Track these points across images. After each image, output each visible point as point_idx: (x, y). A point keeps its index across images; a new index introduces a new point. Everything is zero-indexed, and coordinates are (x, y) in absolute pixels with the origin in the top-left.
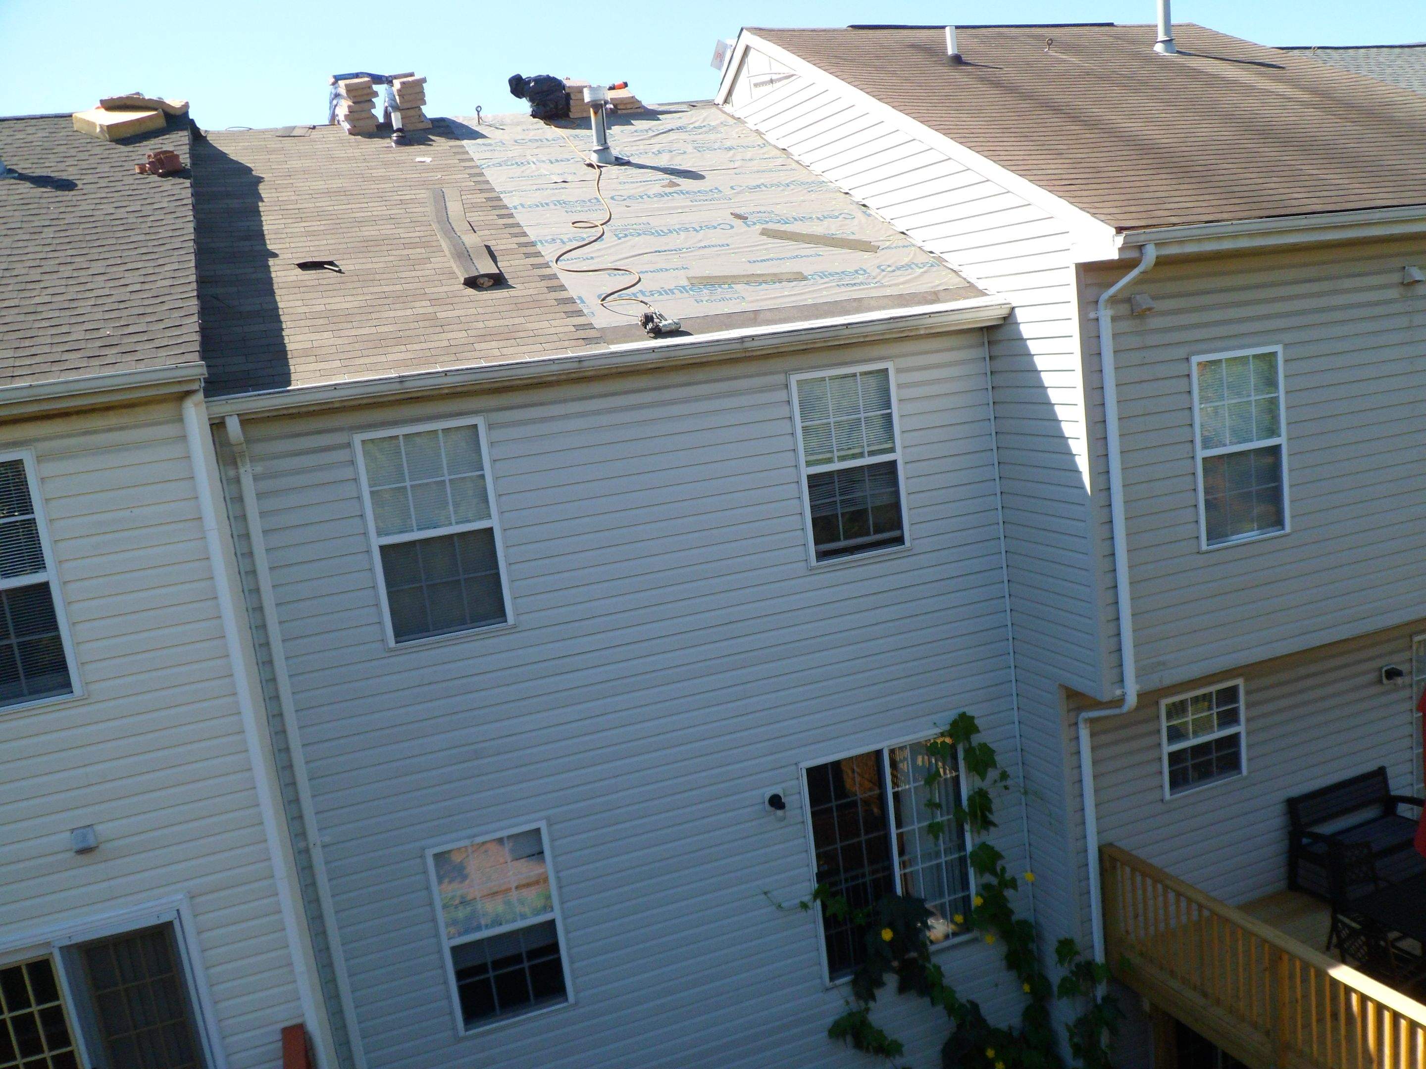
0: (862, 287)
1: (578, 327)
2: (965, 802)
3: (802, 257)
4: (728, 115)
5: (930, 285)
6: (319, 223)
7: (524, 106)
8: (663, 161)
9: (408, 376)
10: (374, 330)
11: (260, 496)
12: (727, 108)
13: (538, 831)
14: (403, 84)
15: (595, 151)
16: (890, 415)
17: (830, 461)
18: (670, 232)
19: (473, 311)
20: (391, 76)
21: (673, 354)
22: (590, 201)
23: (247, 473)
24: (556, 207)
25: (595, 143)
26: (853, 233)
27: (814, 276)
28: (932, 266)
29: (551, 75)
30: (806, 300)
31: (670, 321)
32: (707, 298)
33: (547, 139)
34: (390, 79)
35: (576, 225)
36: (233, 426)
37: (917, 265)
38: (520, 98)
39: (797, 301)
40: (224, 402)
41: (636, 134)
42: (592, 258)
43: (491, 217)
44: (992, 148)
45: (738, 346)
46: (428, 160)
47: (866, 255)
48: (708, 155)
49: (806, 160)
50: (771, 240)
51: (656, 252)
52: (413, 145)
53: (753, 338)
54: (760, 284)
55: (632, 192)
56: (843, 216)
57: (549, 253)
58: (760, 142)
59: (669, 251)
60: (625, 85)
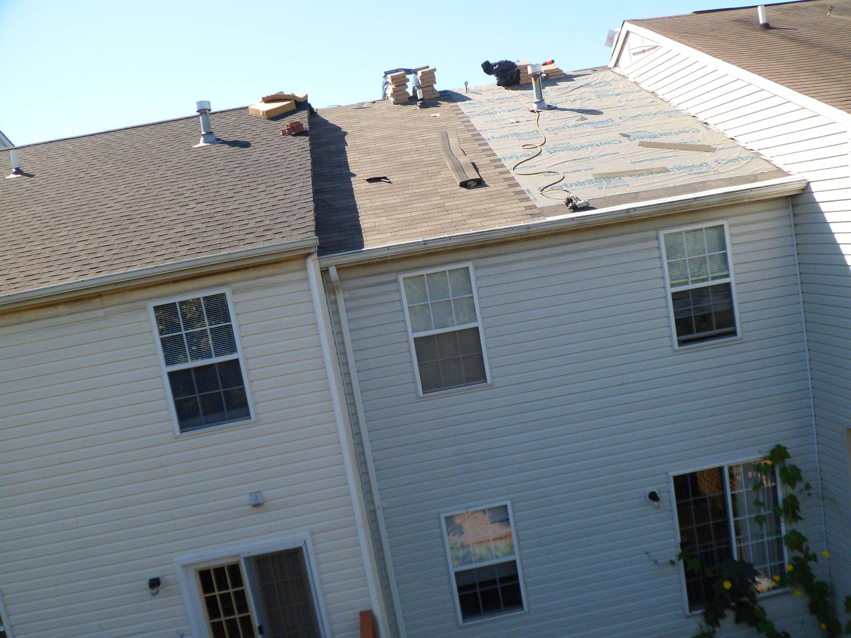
0: (705, 174)
1: (527, 208)
2: (781, 503)
3: (665, 157)
4: (617, 74)
5: (750, 171)
6: (378, 156)
7: (493, 79)
8: (577, 105)
9: (429, 240)
10: (409, 215)
11: (348, 310)
12: (616, 70)
13: (506, 506)
14: (423, 73)
15: (535, 103)
16: (725, 255)
17: (686, 283)
18: (582, 147)
19: (465, 201)
21: (585, 221)
22: (533, 132)
23: (340, 298)
24: (513, 137)
25: (535, 98)
26: (699, 141)
27: (674, 169)
28: (752, 158)
29: (508, 60)
30: (669, 184)
31: (583, 201)
32: (605, 186)
33: (507, 98)
34: (416, 71)
35: (525, 147)
36: (333, 272)
37: (742, 158)
38: (490, 75)
39: (663, 185)
40: (328, 259)
41: (560, 90)
42: (535, 166)
43: (475, 146)
44: (791, 81)
45: (625, 214)
46: (438, 115)
47: (708, 154)
48: (605, 99)
49: (667, 98)
50: (646, 149)
51: (573, 160)
52: (429, 107)
53: (635, 209)
54: (639, 176)
55: (557, 126)
56: (692, 130)
57: (509, 164)
58: (638, 89)
59: (582, 159)
60: (553, 62)
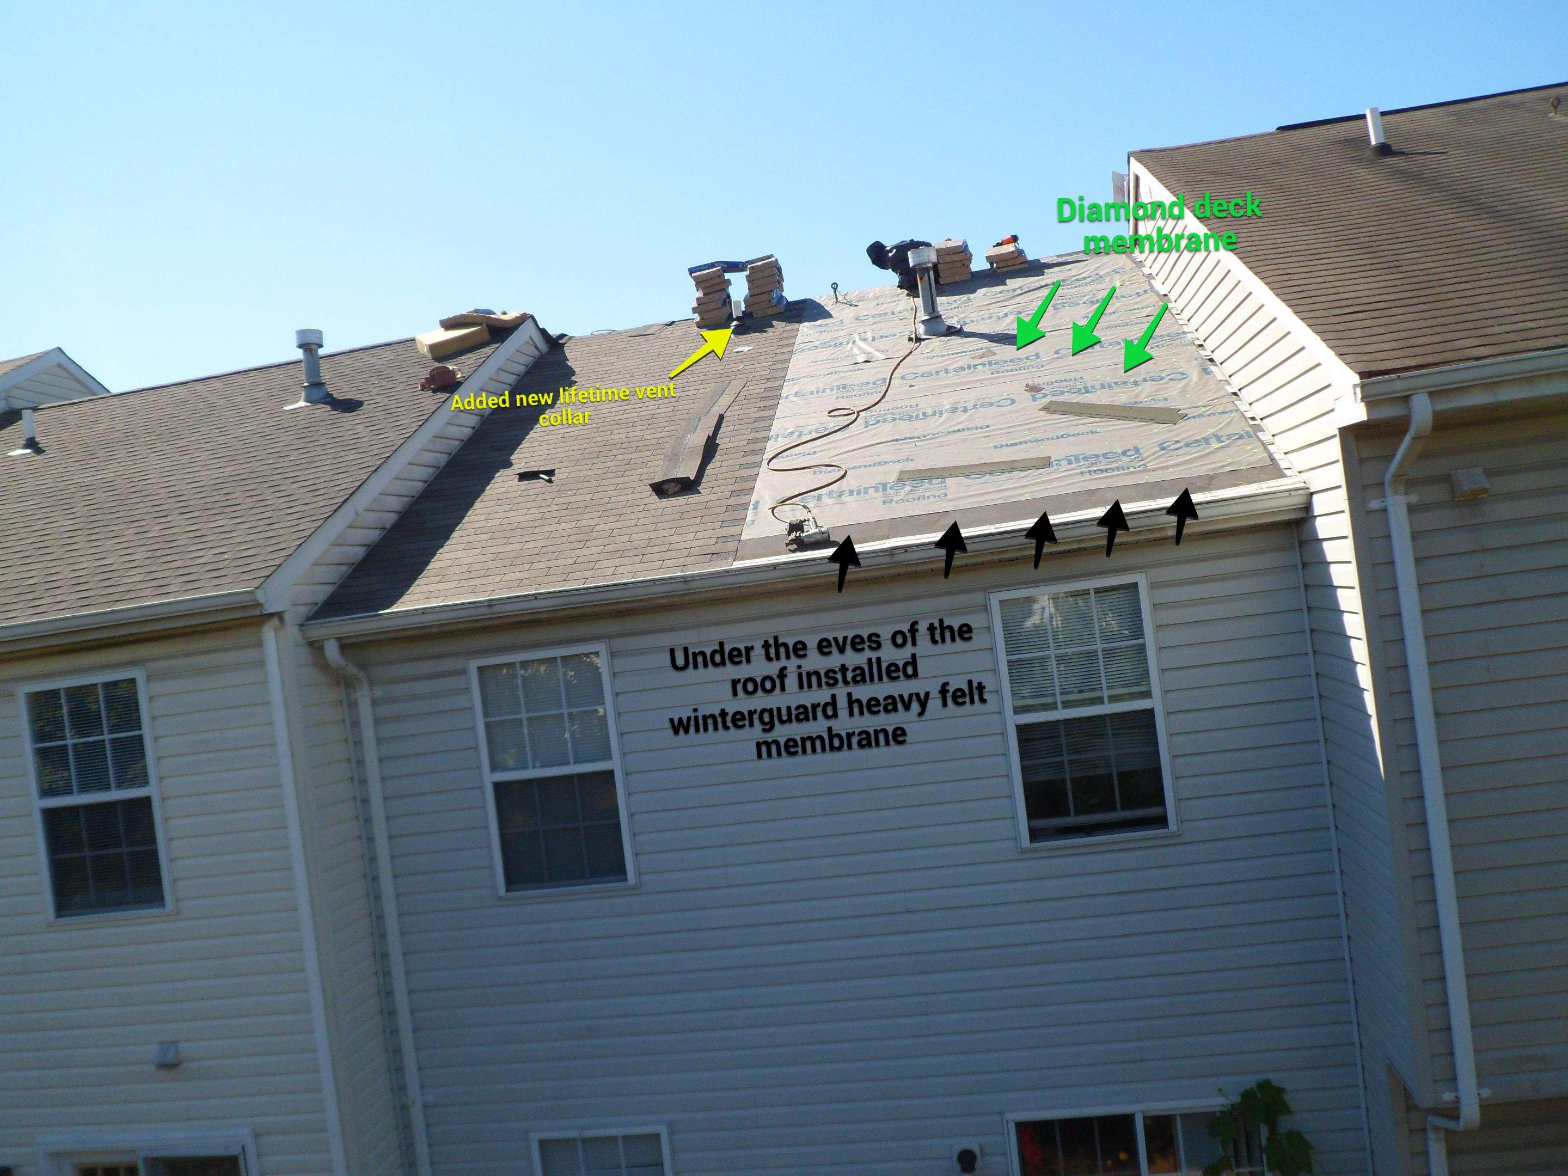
0: (1115, 473)
1: (723, 539)
3: (1069, 435)
5: (1213, 466)
8: (1000, 326)
9: (498, 600)
10: (521, 546)
11: (377, 721)
13: (657, 1137)
15: (921, 322)
16: (1137, 648)
17: (1050, 707)
18: (934, 414)
20: (747, 262)
21: (803, 571)
22: (874, 383)
23: (364, 697)
24: (830, 393)
25: (922, 312)
26: (1166, 400)
27: (1062, 462)
28: (1241, 437)
30: (1023, 494)
31: (821, 530)
32: (901, 497)
33: (895, 312)
34: (743, 265)
35: (832, 413)
36: (332, 649)
37: (1217, 439)
41: (998, 295)
43: (752, 410)
45: (887, 559)
46: (746, 349)
47: (1158, 429)
48: (1062, 312)
50: (1049, 416)
51: (892, 441)
52: (748, 334)
53: (906, 549)
54: (985, 475)
55: (932, 368)
56: (1171, 376)
57: (773, 449)
58: (1141, 289)
59: (910, 438)
60: (1014, 239)
